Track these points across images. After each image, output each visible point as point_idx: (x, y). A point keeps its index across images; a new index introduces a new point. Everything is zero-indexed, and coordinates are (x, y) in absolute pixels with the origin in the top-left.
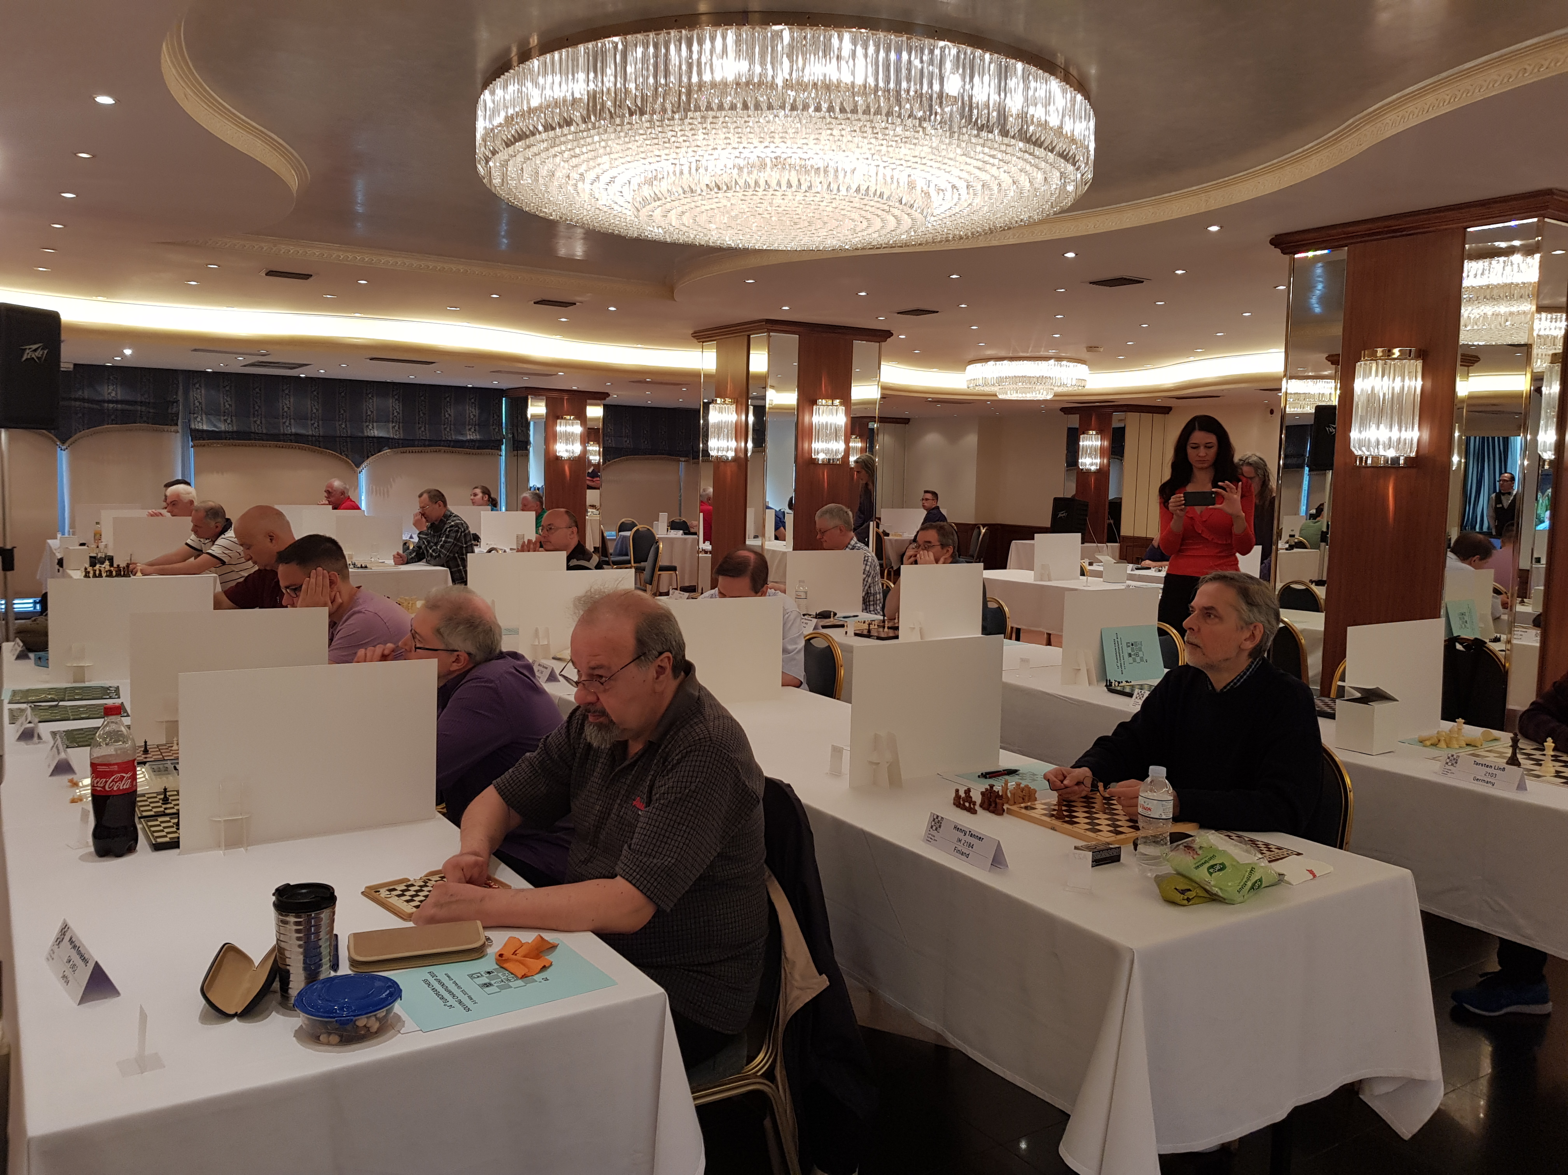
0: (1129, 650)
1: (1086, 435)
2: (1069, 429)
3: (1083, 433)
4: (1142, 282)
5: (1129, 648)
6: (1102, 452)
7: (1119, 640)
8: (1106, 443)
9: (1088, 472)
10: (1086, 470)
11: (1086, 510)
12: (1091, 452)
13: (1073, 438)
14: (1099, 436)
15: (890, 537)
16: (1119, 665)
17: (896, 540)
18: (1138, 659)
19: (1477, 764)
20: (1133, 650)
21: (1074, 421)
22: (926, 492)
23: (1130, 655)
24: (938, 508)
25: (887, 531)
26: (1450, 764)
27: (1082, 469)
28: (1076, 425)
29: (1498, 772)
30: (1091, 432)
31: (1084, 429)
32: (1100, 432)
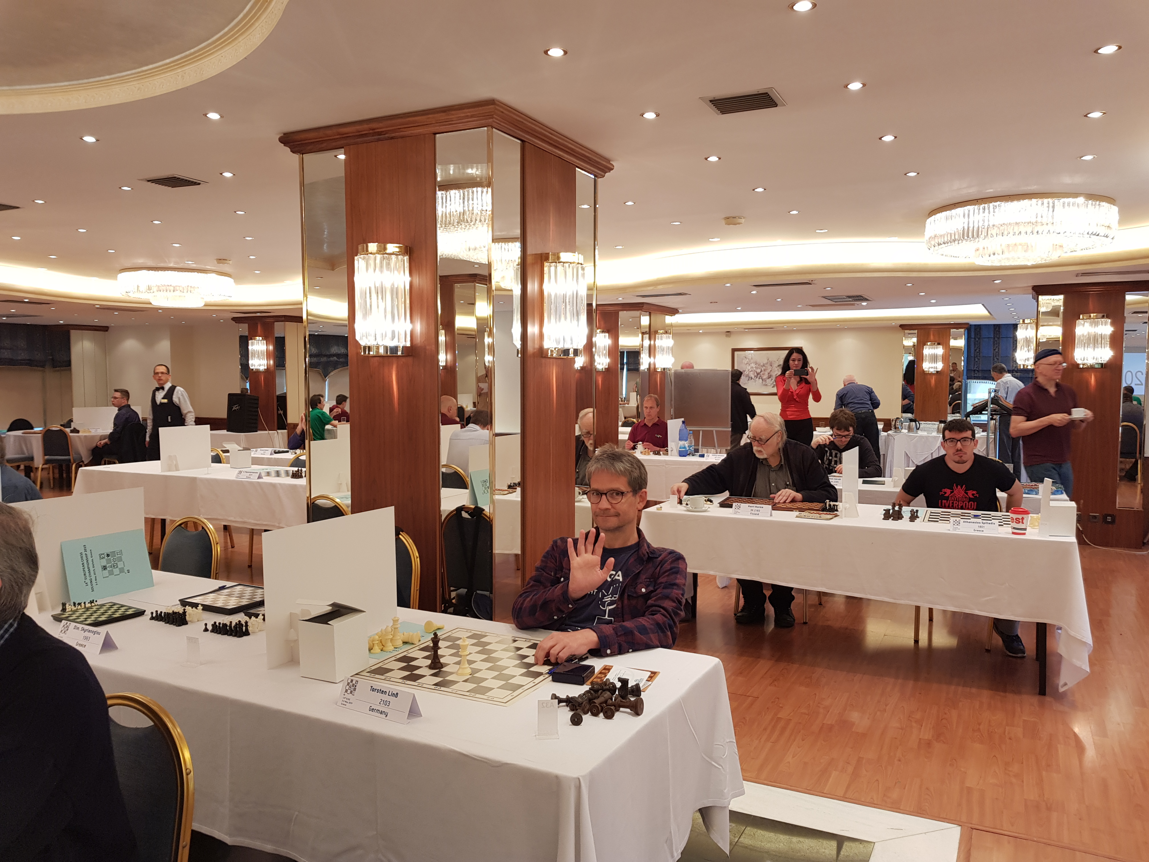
0: (104, 562)
1: (253, 341)
2: (241, 337)
3: (251, 339)
4: (199, 184)
5: (104, 560)
6: (268, 355)
7: (88, 553)
8: (271, 348)
9: (258, 372)
10: (256, 370)
11: (258, 404)
12: (258, 354)
13: (244, 341)
14: (265, 342)
15: (80, 434)
16: (88, 581)
17: (85, 436)
18: (116, 571)
19: (373, 690)
20: (108, 561)
21: (244, 329)
22: (116, 391)
23: (105, 568)
24: (129, 406)
25: (77, 429)
26: (349, 691)
27: (253, 369)
28: (246, 334)
29: (391, 699)
30: (257, 338)
31: (252, 335)
32: (266, 338)
